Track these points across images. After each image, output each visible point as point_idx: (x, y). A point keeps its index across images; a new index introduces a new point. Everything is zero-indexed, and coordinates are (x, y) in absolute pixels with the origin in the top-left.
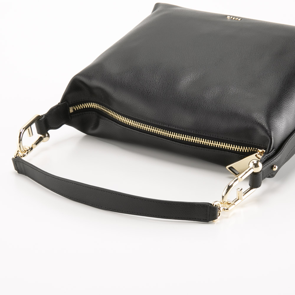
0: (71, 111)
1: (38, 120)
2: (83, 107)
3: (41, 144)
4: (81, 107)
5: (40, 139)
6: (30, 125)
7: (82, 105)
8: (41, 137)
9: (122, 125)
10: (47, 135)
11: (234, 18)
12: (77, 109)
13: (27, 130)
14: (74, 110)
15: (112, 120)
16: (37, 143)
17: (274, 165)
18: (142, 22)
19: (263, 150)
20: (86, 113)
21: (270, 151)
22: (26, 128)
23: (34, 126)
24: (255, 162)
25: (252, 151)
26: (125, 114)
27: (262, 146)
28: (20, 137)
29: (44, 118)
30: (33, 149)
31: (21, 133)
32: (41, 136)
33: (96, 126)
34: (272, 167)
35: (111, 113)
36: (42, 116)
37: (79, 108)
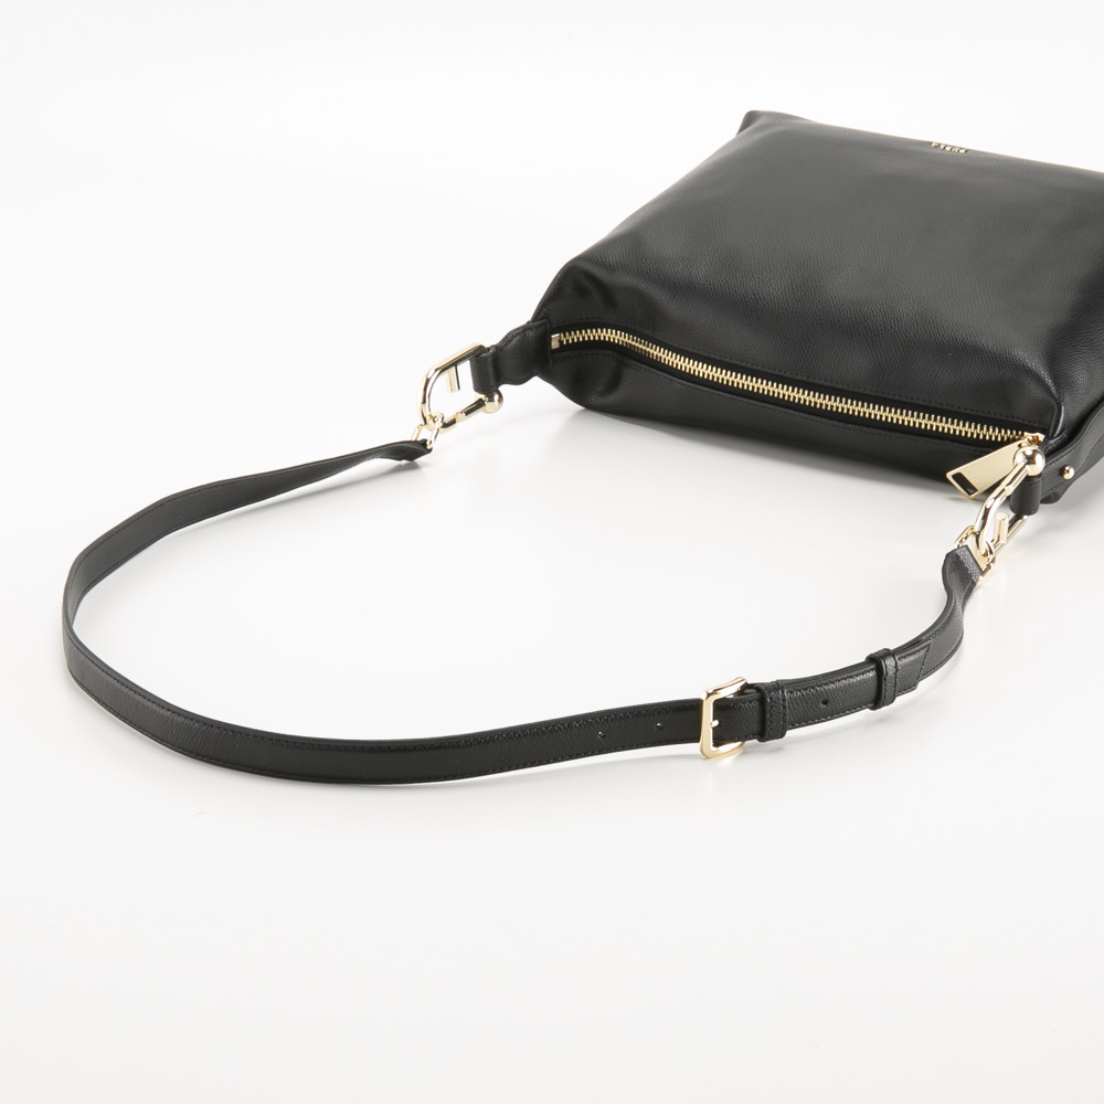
0: (555, 345)
1: (477, 356)
2: (584, 338)
3: (479, 415)
4: (578, 339)
5: (479, 404)
6: (455, 363)
7: (581, 333)
8: (481, 400)
9: (685, 380)
10: (496, 397)
11: (948, 149)
12: (568, 341)
13: (445, 375)
14: (561, 342)
15: (660, 370)
16: (469, 411)
17: (1066, 466)
18: (719, 151)
19: (1038, 434)
20: (589, 352)
21: (1057, 432)
22: (444, 369)
23: (465, 368)
24: (1029, 453)
25: (1008, 438)
26: (695, 351)
27: (1036, 425)
28: (425, 390)
29: (494, 354)
30: (457, 424)
31: (428, 381)
32: (482, 396)
33: (614, 384)
34: (1062, 471)
35: (656, 352)
36: (489, 349)
37: (573, 340)
